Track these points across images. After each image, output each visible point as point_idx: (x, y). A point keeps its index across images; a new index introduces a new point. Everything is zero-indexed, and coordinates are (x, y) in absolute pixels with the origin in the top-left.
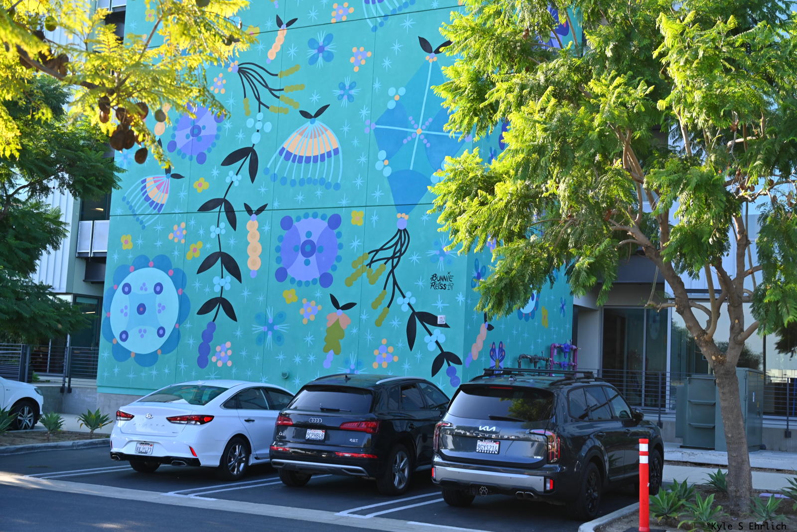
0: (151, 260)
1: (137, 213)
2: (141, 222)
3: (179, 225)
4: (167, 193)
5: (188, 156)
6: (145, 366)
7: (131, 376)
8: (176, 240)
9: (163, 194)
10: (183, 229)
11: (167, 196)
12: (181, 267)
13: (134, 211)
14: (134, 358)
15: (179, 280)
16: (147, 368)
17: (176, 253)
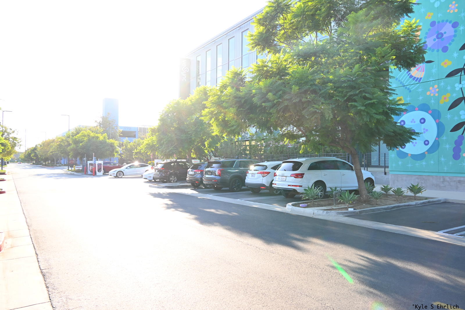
0: (416, 107)
1: (405, 85)
2: (409, 89)
3: (433, 87)
4: (423, 71)
5: (436, 50)
6: (418, 160)
7: (410, 165)
8: (432, 95)
9: (420, 73)
10: (436, 88)
11: (424, 73)
12: (436, 108)
13: (403, 84)
14: (411, 157)
15: (436, 115)
16: (419, 161)
17: (433, 101)
